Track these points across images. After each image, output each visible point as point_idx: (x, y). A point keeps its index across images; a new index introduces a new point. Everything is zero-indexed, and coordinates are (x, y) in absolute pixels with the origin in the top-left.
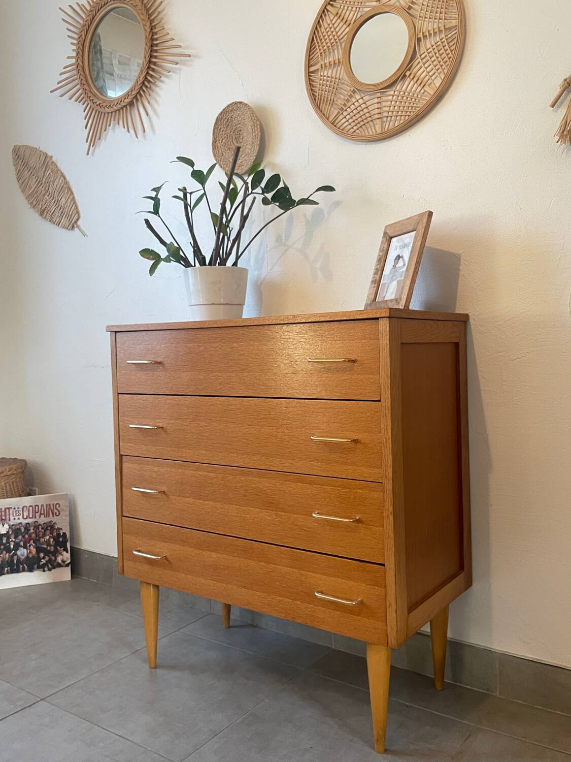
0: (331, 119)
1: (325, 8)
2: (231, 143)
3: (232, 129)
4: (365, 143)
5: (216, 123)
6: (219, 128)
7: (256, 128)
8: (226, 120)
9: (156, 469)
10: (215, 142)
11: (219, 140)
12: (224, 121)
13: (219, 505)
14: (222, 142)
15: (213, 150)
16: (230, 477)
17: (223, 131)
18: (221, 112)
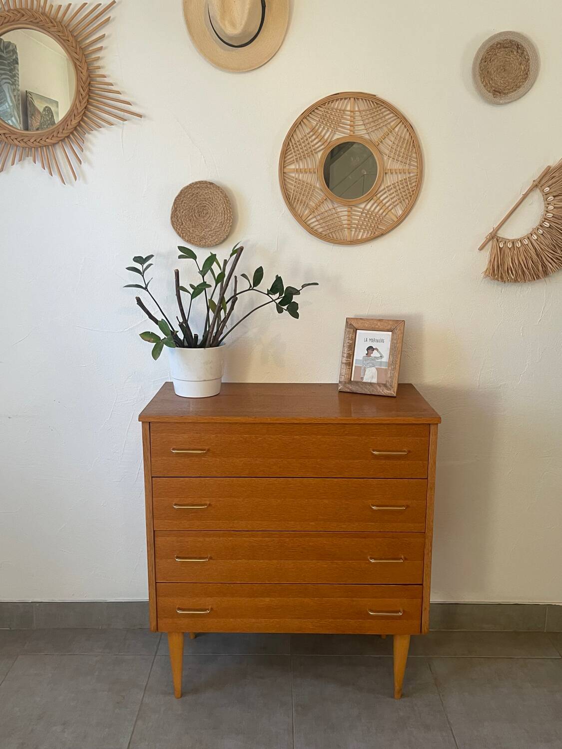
0: (304, 218)
1: (302, 120)
2: (192, 215)
3: (196, 203)
4: (333, 244)
5: (179, 195)
6: (182, 200)
7: (228, 211)
8: (191, 194)
9: (201, 539)
10: (176, 212)
11: (180, 210)
12: (188, 195)
13: (275, 562)
14: (182, 212)
15: (172, 218)
16: (287, 540)
17: (185, 203)
18: (188, 186)
